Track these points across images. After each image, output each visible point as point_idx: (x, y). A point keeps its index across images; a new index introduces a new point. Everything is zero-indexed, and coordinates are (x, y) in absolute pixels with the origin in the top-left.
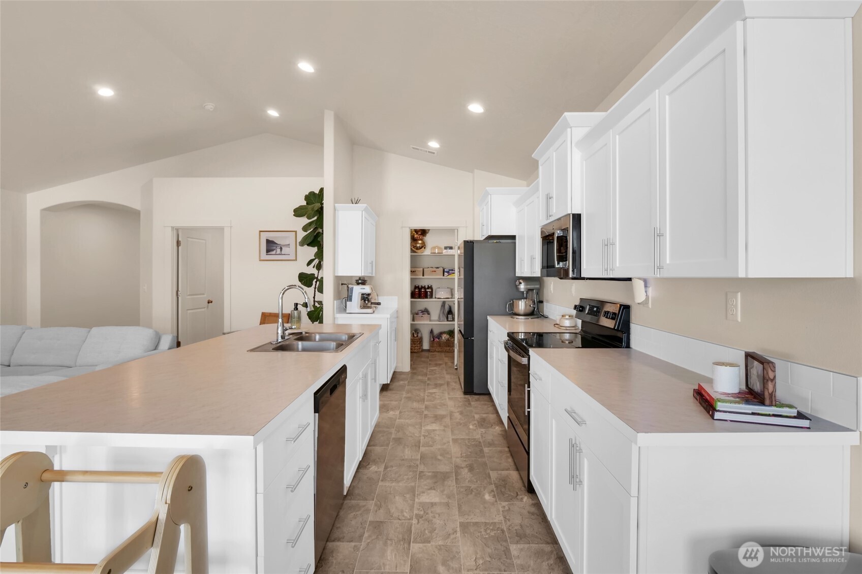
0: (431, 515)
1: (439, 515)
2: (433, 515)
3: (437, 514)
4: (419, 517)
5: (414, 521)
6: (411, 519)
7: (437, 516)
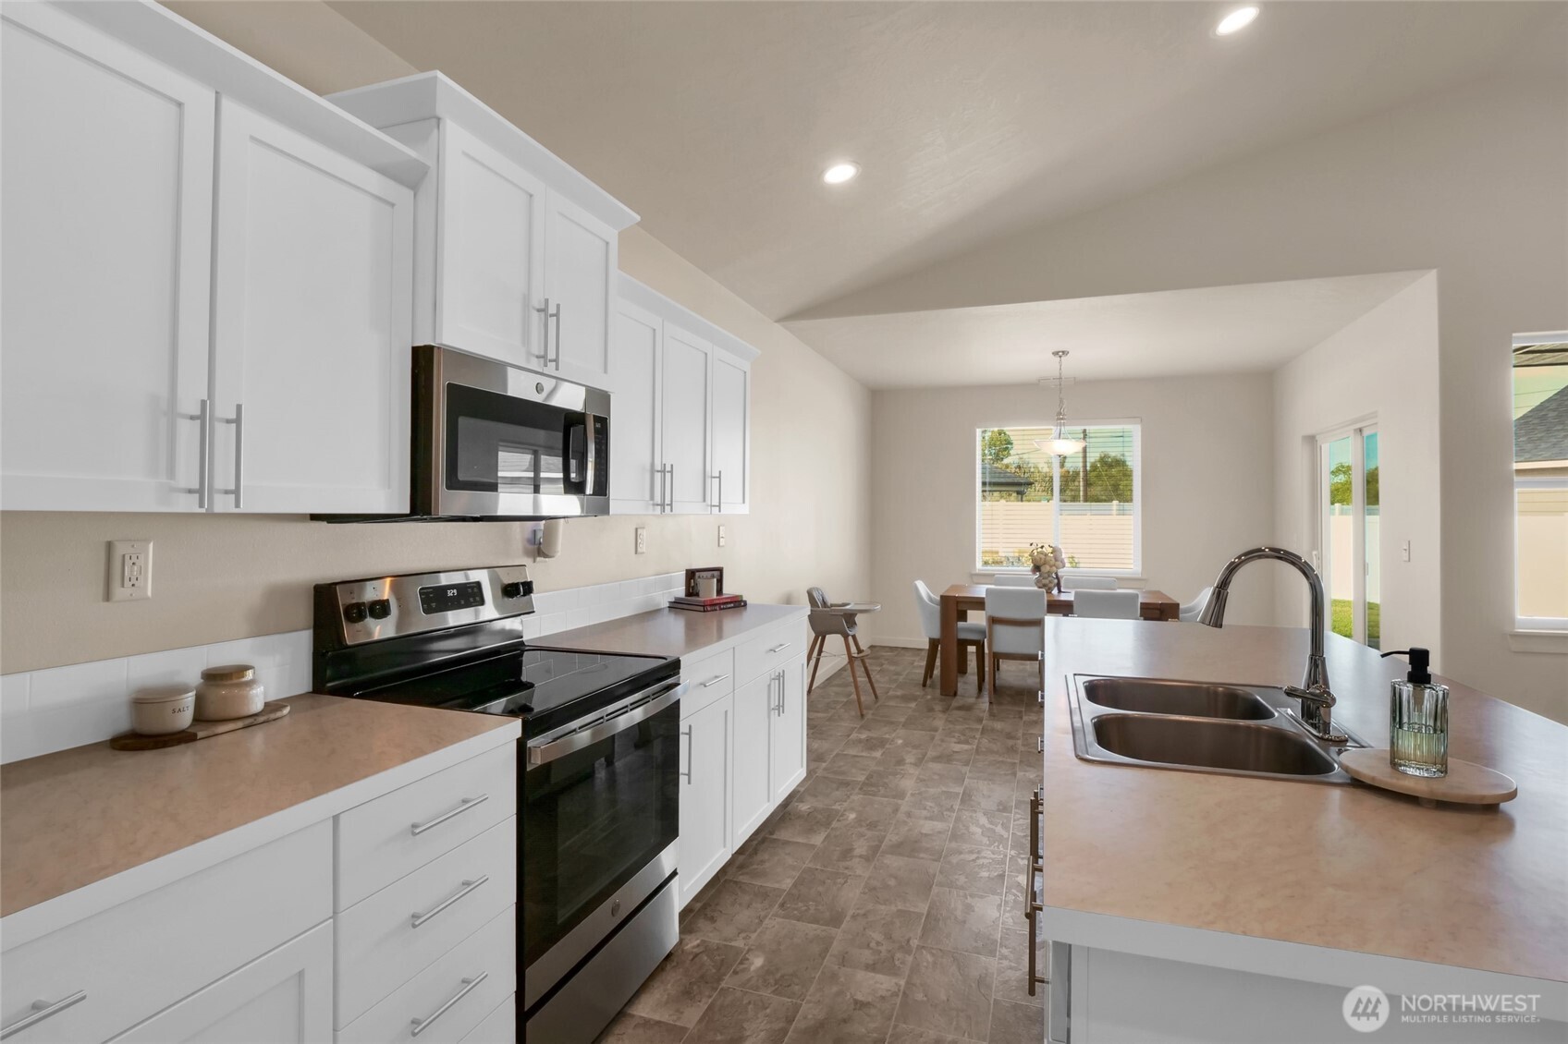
0: (883, 949)
1: (868, 945)
2: (880, 948)
3: (872, 949)
4: (905, 948)
5: (915, 943)
6: (920, 948)
7: (873, 945)
